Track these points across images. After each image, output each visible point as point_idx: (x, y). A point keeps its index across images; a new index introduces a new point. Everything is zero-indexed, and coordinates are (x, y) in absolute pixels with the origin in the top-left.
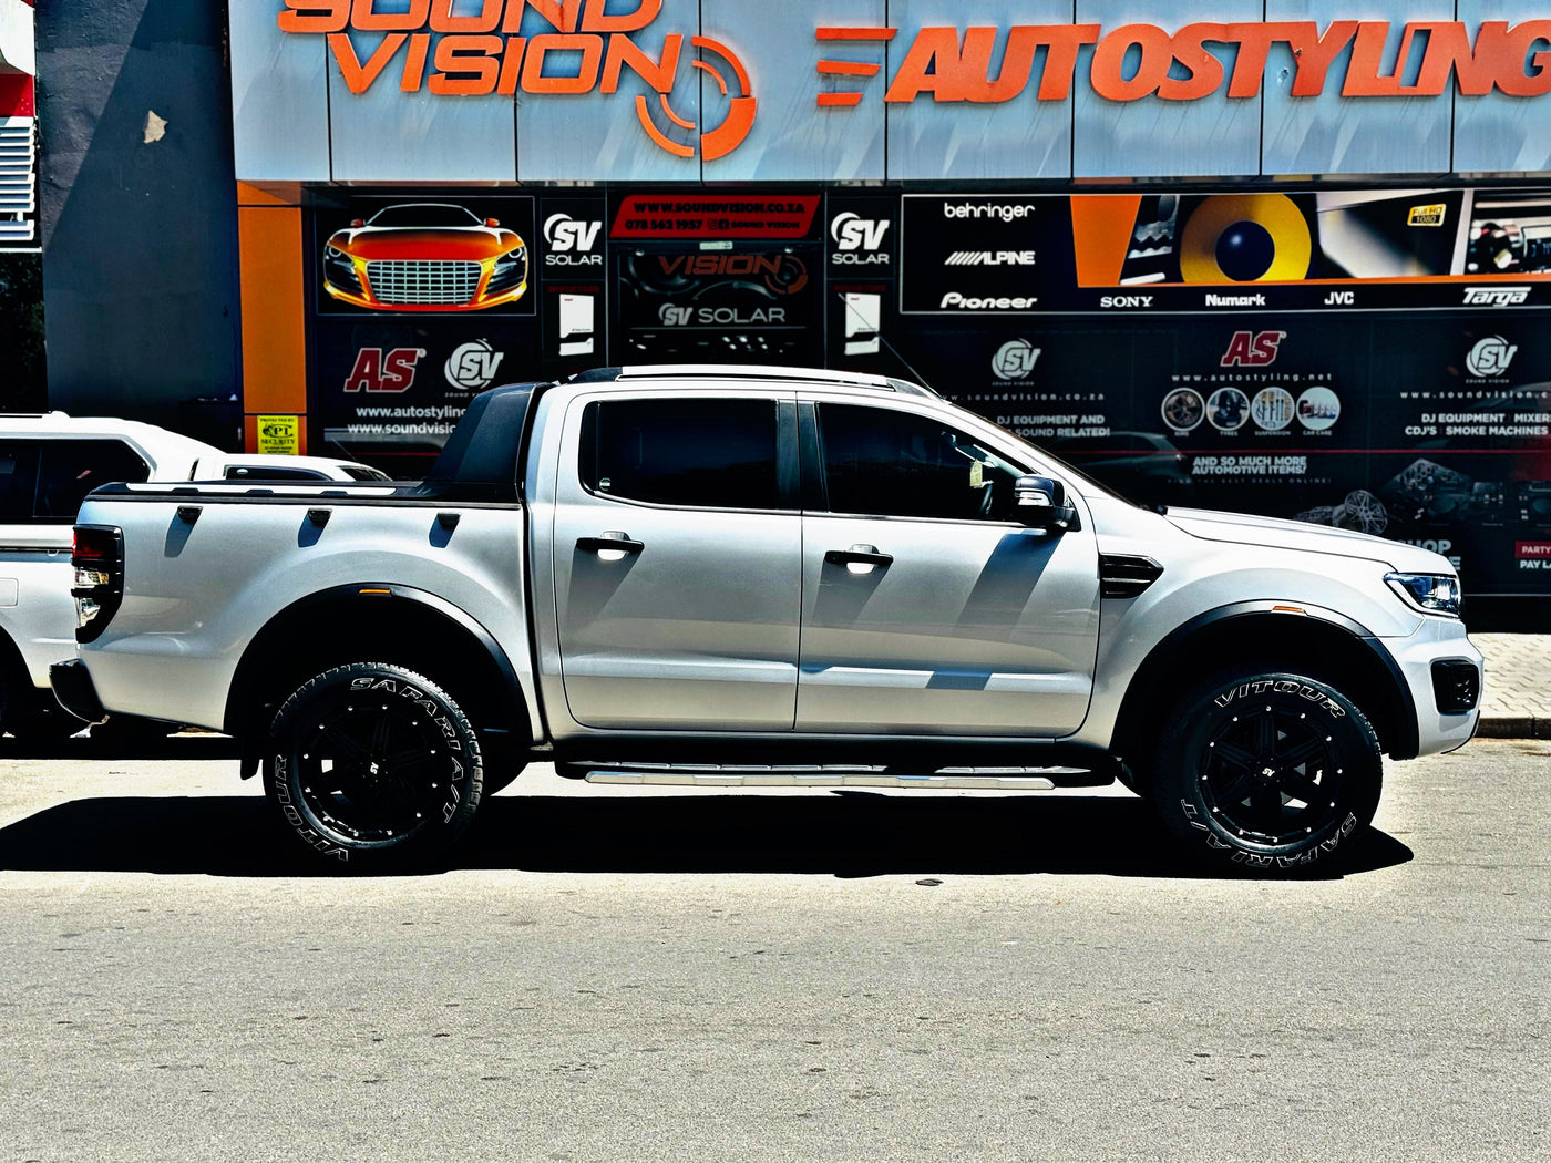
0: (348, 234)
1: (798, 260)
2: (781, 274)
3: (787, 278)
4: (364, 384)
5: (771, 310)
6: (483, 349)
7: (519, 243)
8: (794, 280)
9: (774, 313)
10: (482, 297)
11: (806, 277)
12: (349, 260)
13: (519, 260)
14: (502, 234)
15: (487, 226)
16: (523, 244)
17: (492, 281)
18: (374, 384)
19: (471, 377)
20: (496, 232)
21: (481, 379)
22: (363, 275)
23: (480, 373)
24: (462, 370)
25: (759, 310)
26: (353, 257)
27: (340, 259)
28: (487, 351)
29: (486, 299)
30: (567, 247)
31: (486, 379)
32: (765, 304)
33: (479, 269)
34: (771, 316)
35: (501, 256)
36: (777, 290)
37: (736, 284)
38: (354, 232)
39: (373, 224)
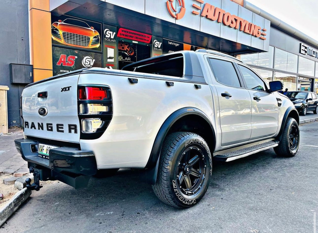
0: (58, 23)
1: (132, 49)
2: (130, 51)
3: (131, 52)
4: (62, 64)
5: (128, 58)
6: (91, 58)
7: (98, 34)
8: (132, 53)
9: (129, 59)
10: (90, 45)
11: (134, 52)
12: (58, 30)
13: (98, 38)
14: (94, 31)
15: (91, 28)
16: (99, 35)
17: (93, 42)
18: (65, 64)
19: (88, 64)
20: (93, 30)
21: (90, 65)
22: (61, 35)
23: (90, 64)
24: (86, 63)
25: (126, 58)
26: (59, 30)
27: (55, 29)
28: (91, 59)
29: (91, 46)
30: (109, 37)
31: (91, 65)
32: (127, 57)
33: (90, 38)
34: (128, 59)
35: (94, 36)
36: (129, 54)
37: (122, 52)
38: (59, 23)
39: (64, 22)
